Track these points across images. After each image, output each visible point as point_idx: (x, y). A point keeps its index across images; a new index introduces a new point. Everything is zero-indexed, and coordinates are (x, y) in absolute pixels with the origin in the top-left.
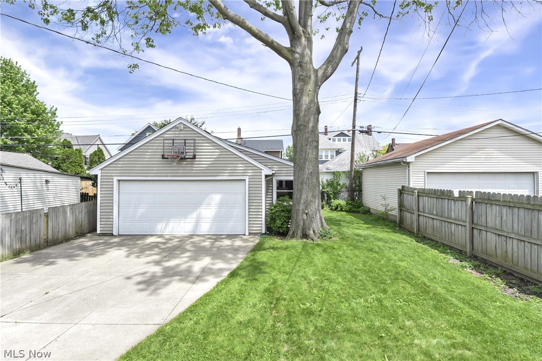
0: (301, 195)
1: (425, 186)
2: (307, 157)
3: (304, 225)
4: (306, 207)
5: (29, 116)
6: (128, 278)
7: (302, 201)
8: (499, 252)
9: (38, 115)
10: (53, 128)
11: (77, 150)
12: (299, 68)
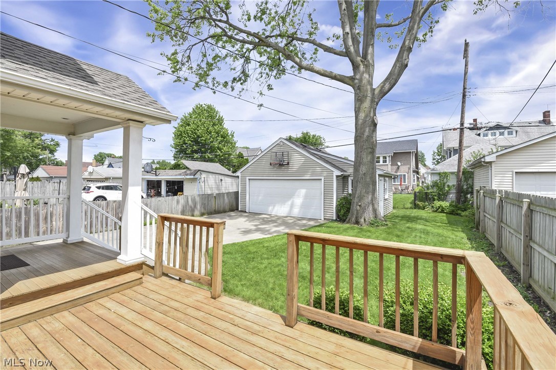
0: (356, 191)
1: (513, 190)
2: (361, 161)
3: (357, 214)
4: (360, 201)
5: (220, 139)
6: (239, 229)
7: (357, 196)
9: (224, 138)
10: (233, 145)
11: (246, 159)
12: (358, 91)
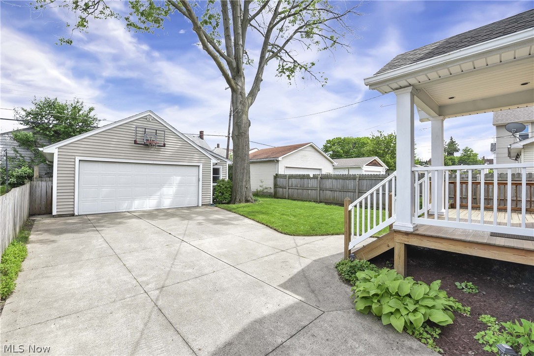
0: (243, 176)
3: (246, 194)
4: (246, 184)
7: (244, 180)
8: (331, 198)
12: (240, 96)
